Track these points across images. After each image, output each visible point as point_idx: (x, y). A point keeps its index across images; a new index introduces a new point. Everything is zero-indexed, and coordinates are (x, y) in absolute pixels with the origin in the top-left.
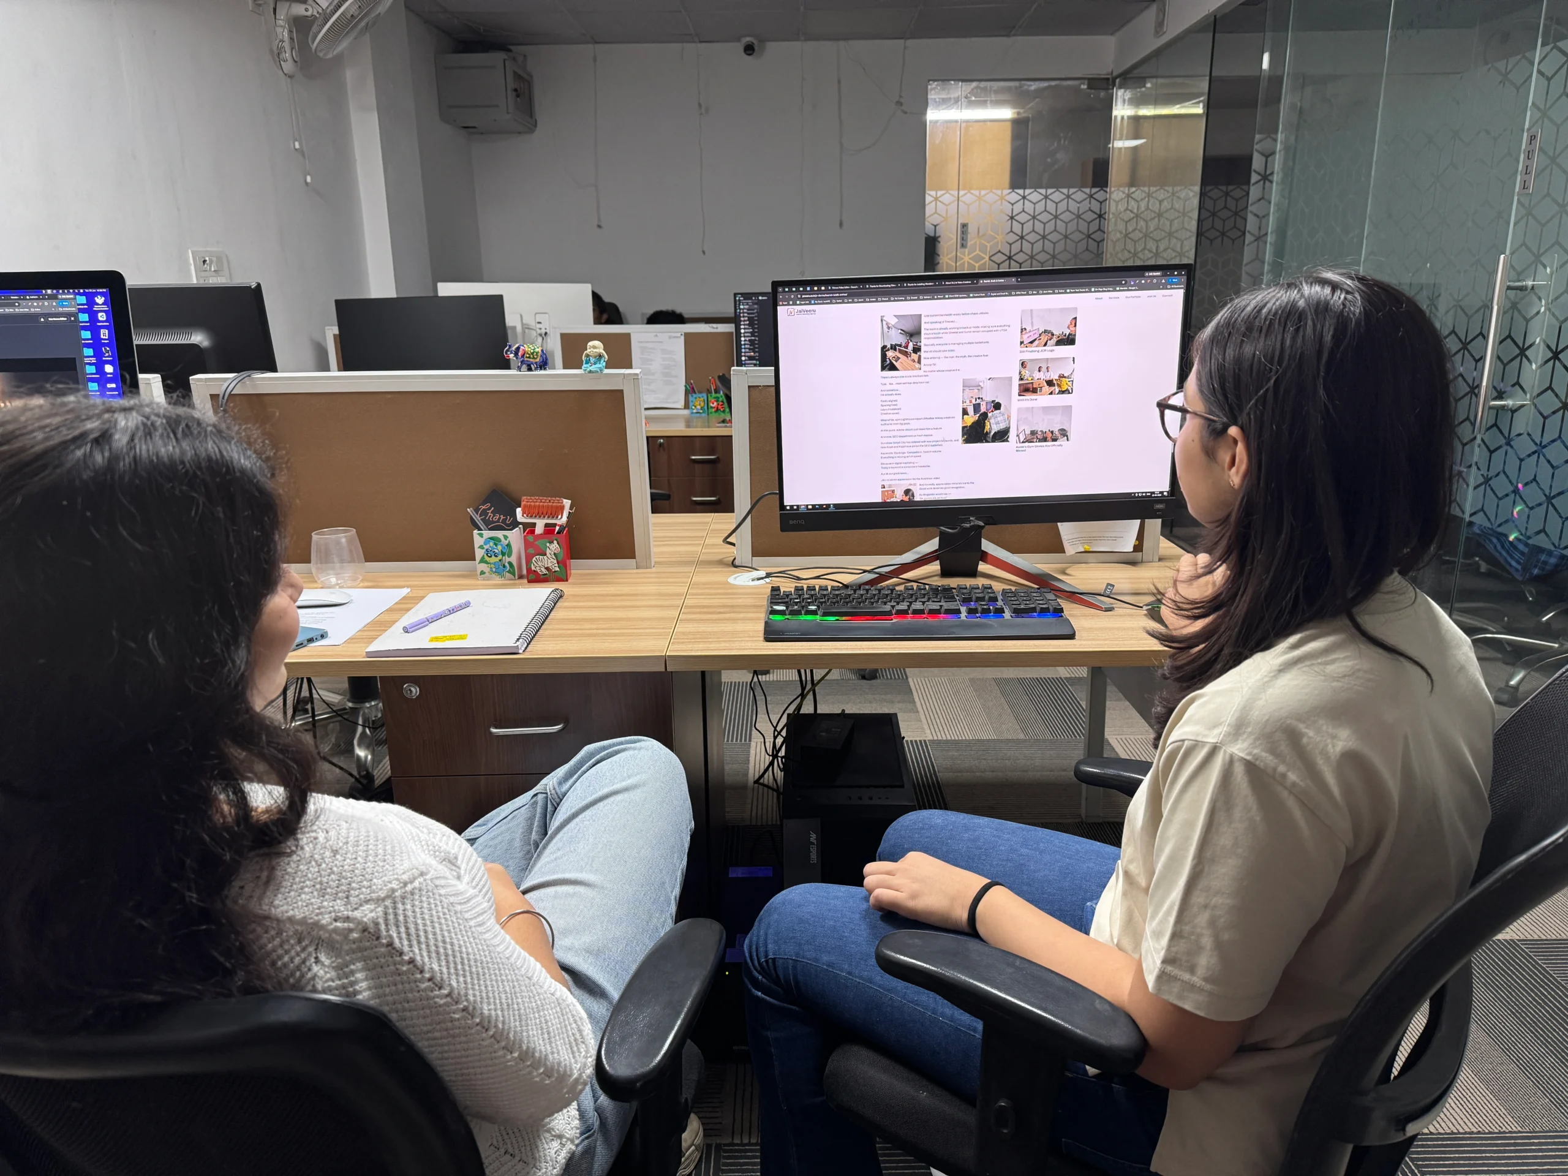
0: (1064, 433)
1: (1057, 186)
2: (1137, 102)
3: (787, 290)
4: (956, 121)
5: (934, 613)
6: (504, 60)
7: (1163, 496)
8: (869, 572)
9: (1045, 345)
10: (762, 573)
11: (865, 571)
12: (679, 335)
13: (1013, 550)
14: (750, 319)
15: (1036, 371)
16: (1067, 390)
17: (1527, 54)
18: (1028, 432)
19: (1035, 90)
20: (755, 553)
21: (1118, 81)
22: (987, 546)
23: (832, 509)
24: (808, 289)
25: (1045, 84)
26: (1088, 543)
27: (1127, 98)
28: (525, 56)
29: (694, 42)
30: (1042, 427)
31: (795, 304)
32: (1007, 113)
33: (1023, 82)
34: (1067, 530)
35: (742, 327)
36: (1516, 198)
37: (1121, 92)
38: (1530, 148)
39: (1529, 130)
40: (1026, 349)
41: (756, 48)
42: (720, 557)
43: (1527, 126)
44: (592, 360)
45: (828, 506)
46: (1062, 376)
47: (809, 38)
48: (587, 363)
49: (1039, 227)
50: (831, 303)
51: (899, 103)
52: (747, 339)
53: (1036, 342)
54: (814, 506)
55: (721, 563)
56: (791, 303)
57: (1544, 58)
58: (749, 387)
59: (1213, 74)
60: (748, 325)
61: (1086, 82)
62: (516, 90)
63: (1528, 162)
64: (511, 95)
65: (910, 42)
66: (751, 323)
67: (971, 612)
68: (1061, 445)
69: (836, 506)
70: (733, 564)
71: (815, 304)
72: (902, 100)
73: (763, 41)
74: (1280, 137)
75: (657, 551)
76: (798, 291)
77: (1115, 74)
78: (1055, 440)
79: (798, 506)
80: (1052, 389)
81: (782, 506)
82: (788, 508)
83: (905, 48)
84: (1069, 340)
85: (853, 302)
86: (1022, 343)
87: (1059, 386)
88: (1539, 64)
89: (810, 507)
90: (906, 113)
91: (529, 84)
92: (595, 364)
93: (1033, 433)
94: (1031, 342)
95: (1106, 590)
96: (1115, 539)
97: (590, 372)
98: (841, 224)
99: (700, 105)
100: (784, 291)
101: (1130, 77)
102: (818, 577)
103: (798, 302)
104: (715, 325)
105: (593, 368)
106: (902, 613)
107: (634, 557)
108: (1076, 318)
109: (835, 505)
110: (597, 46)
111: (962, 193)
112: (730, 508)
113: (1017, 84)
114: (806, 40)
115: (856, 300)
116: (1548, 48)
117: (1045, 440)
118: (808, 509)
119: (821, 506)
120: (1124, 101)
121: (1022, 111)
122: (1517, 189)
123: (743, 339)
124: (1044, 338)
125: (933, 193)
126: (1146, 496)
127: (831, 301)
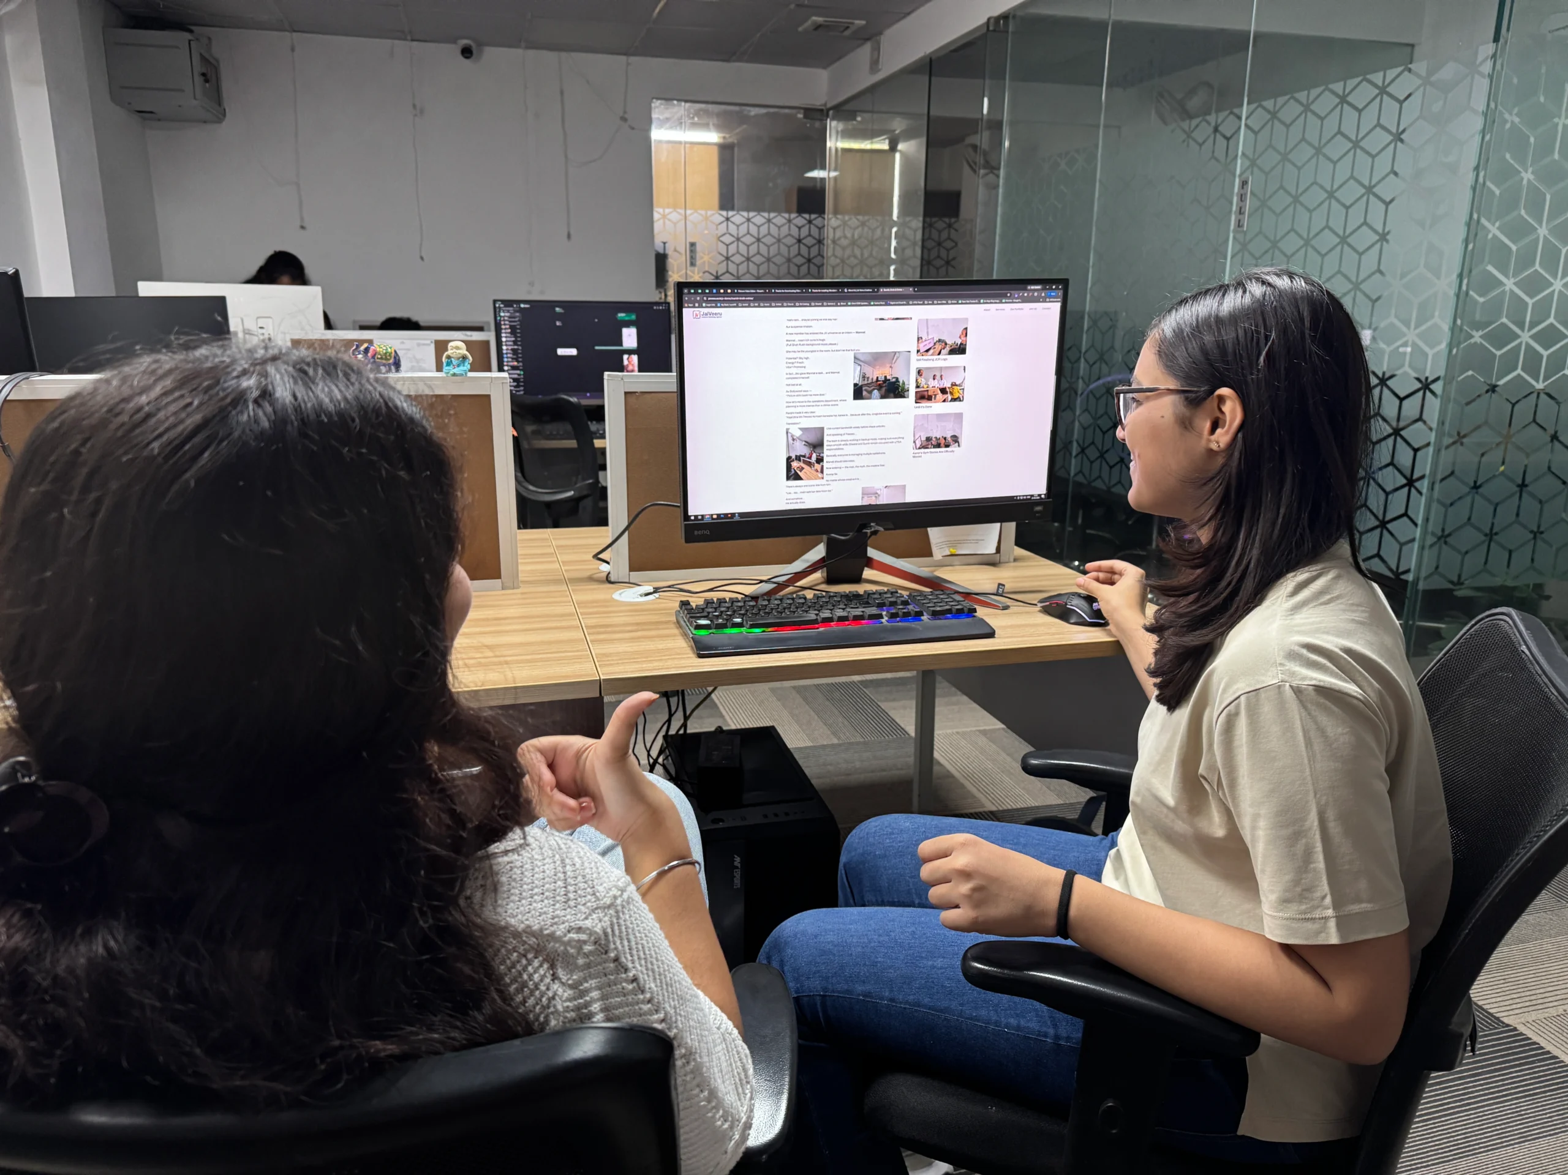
0: (955, 439)
1: (759, 209)
2: (847, 134)
3: (692, 291)
4: (680, 143)
5: (857, 619)
6: (190, 41)
7: (1041, 498)
8: (766, 581)
9: (939, 354)
10: (650, 589)
11: (761, 581)
12: (429, 342)
13: (898, 556)
14: (511, 327)
15: (931, 380)
16: (959, 398)
17: (1236, 111)
18: (924, 439)
19: (756, 116)
20: (633, 568)
21: (831, 112)
22: (872, 553)
23: (737, 518)
24: (715, 291)
25: (763, 111)
26: (954, 547)
27: (840, 129)
28: (210, 39)
29: (405, 39)
30: (936, 434)
31: (700, 306)
32: (713, 137)
33: (744, 108)
34: (935, 534)
35: (503, 335)
36: (1231, 235)
37: (834, 123)
38: (1242, 192)
39: (1240, 176)
40: (921, 357)
41: (474, 52)
42: (587, 574)
43: (1238, 172)
44: (455, 362)
45: (733, 515)
46: (954, 384)
47: (530, 47)
48: (448, 364)
49: (743, 249)
50: (737, 306)
51: (624, 119)
52: (510, 348)
53: (931, 351)
54: (719, 515)
55: (591, 579)
56: (697, 305)
57: (1252, 113)
58: (626, 393)
59: (932, 113)
60: (511, 333)
61: (802, 111)
62: (204, 75)
63: (1241, 204)
64: (199, 80)
65: (633, 59)
66: (513, 330)
67: (893, 616)
68: (953, 451)
69: (741, 515)
70: (608, 580)
71: (721, 307)
72: (626, 116)
73: (481, 45)
74: (1002, 172)
75: (525, 569)
76: (703, 293)
77: (829, 105)
78: (947, 446)
79: (702, 516)
80: (945, 396)
81: (686, 517)
82: (693, 518)
83: (628, 64)
84: (960, 350)
85: (759, 306)
86: (918, 351)
87: (951, 393)
88: (1247, 118)
89: (715, 517)
90: (633, 128)
91: (216, 70)
92: (458, 366)
93: (928, 439)
94: (927, 351)
95: (998, 590)
96: (977, 541)
97: (454, 375)
98: (569, 236)
99: (414, 106)
100: (689, 293)
101: (844, 110)
102: (711, 590)
103: (704, 305)
104: (469, 333)
105: (457, 371)
106: (827, 621)
107: (499, 577)
108: (966, 329)
109: (739, 514)
110: (295, 34)
111: (689, 212)
112: (603, 521)
113: (737, 108)
114: (527, 48)
115: (762, 304)
116: (1254, 105)
117: (938, 446)
118: (713, 519)
119: (726, 515)
120: (837, 132)
121: (727, 136)
122: (1232, 227)
123: (504, 348)
124: (938, 347)
125: (661, 210)
126: (1027, 499)
127: (737, 304)
